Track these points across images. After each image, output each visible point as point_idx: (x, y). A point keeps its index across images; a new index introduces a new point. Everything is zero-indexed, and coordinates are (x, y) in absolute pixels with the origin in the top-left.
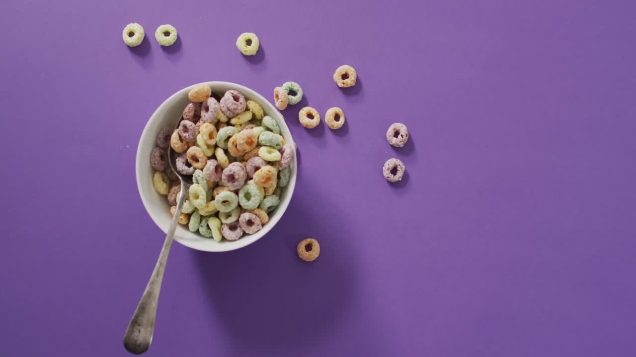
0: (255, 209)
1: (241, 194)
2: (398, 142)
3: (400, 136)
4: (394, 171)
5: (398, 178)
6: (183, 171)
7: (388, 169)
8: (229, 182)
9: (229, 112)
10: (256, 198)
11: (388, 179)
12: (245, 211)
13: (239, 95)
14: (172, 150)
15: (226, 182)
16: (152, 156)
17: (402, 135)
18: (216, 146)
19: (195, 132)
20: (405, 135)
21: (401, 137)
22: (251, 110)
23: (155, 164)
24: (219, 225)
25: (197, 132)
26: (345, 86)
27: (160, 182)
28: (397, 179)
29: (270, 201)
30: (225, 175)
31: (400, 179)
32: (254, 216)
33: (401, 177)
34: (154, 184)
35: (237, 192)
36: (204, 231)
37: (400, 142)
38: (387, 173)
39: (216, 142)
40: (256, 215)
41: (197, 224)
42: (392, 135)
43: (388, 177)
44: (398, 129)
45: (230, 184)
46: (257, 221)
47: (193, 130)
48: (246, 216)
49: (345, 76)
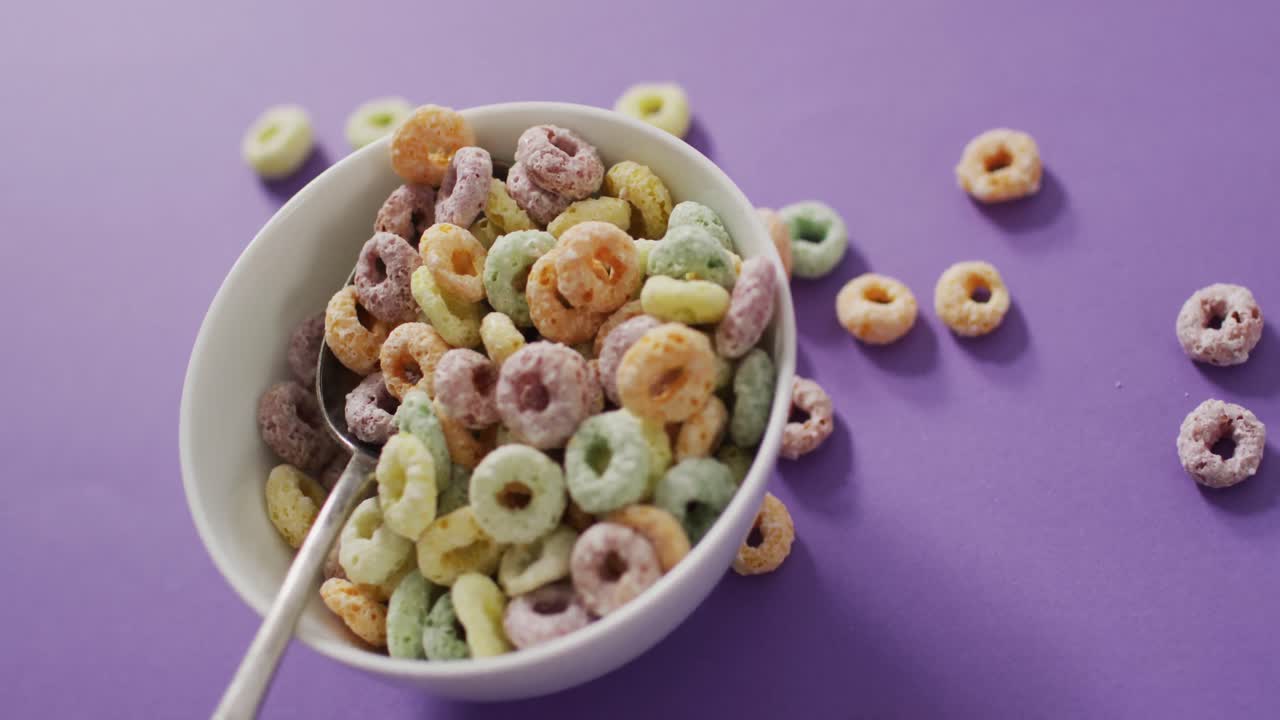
0: (627, 505)
1: (575, 455)
2: (1225, 340)
3: (1229, 323)
4: (1223, 441)
5: (1243, 466)
6: (364, 422)
7: (1197, 435)
8: (522, 408)
9: (535, 194)
10: (631, 450)
11: (1202, 471)
12: (593, 519)
13: (573, 139)
14: (331, 360)
15: (511, 407)
16: (264, 402)
17: (1236, 316)
18: (485, 307)
19: (404, 262)
20: (1249, 312)
21: (1233, 321)
22: (622, 192)
23: (272, 426)
24: (496, 606)
25: (411, 264)
26: (1000, 192)
27: (286, 488)
28: (1237, 468)
29: (693, 476)
30: (507, 379)
31: (1252, 471)
32: (624, 533)
33: (1257, 462)
34: (265, 501)
35: (557, 454)
36: (440, 642)
37: (1233, 337)
38: (1191, 451)
39: (484, 288)
40: (636, 530)
41: (415, 619)
42: (1196, 320)
43: (1202, 465)
44: (1218, 298)
45: (527, 417)
46: (638, 551)
47: (399, 257)
48: (596, 537)
49: (999, 161)
